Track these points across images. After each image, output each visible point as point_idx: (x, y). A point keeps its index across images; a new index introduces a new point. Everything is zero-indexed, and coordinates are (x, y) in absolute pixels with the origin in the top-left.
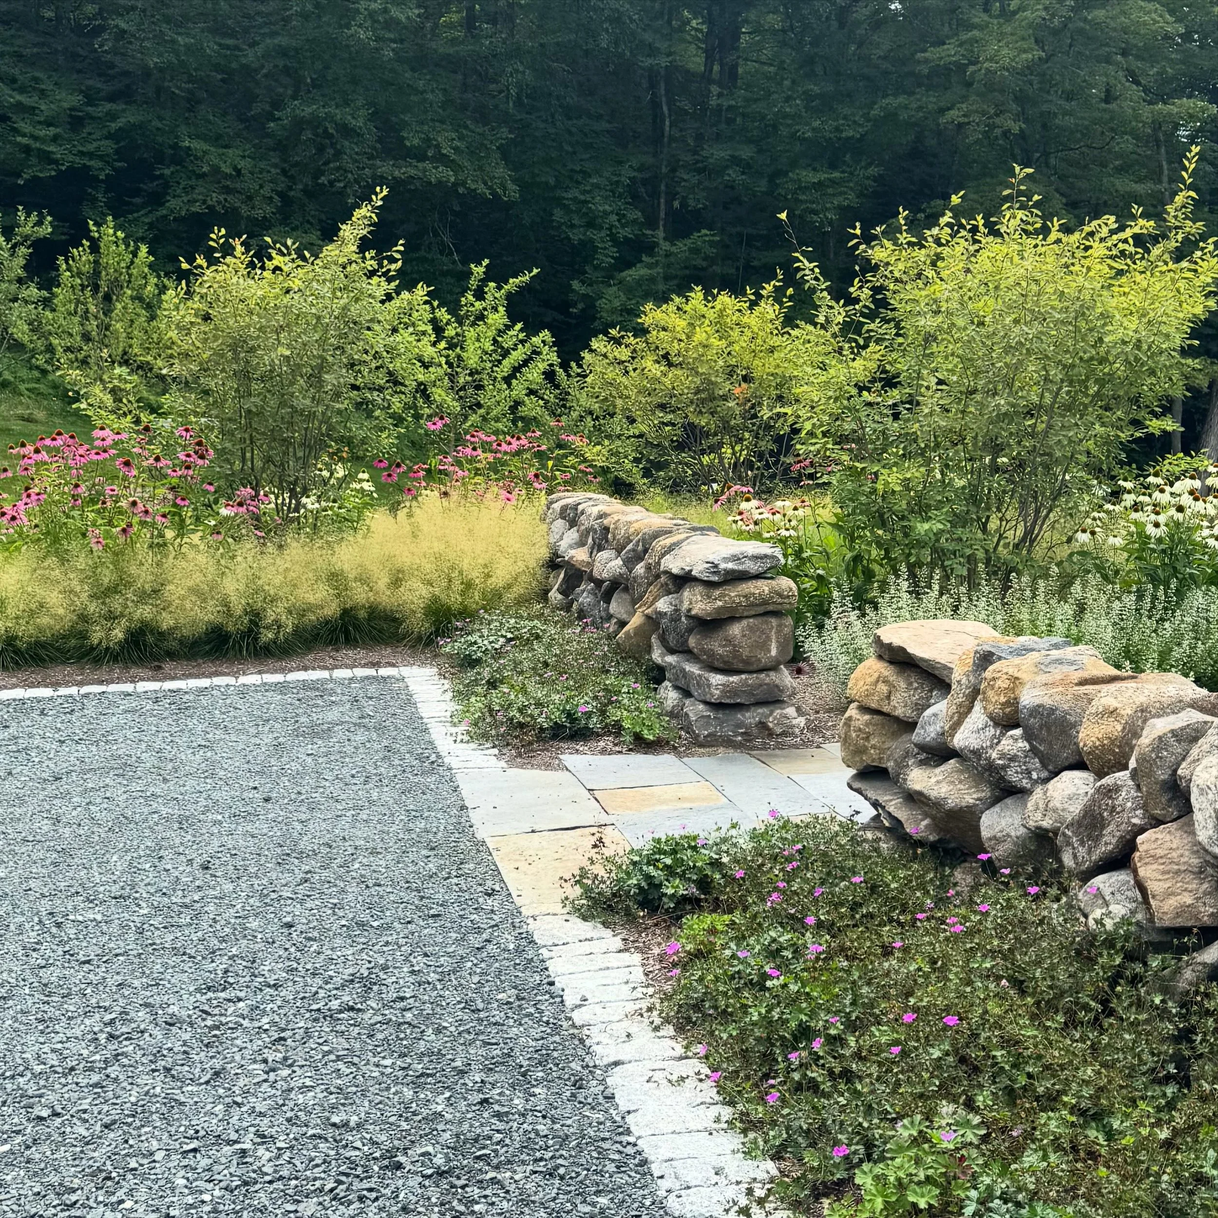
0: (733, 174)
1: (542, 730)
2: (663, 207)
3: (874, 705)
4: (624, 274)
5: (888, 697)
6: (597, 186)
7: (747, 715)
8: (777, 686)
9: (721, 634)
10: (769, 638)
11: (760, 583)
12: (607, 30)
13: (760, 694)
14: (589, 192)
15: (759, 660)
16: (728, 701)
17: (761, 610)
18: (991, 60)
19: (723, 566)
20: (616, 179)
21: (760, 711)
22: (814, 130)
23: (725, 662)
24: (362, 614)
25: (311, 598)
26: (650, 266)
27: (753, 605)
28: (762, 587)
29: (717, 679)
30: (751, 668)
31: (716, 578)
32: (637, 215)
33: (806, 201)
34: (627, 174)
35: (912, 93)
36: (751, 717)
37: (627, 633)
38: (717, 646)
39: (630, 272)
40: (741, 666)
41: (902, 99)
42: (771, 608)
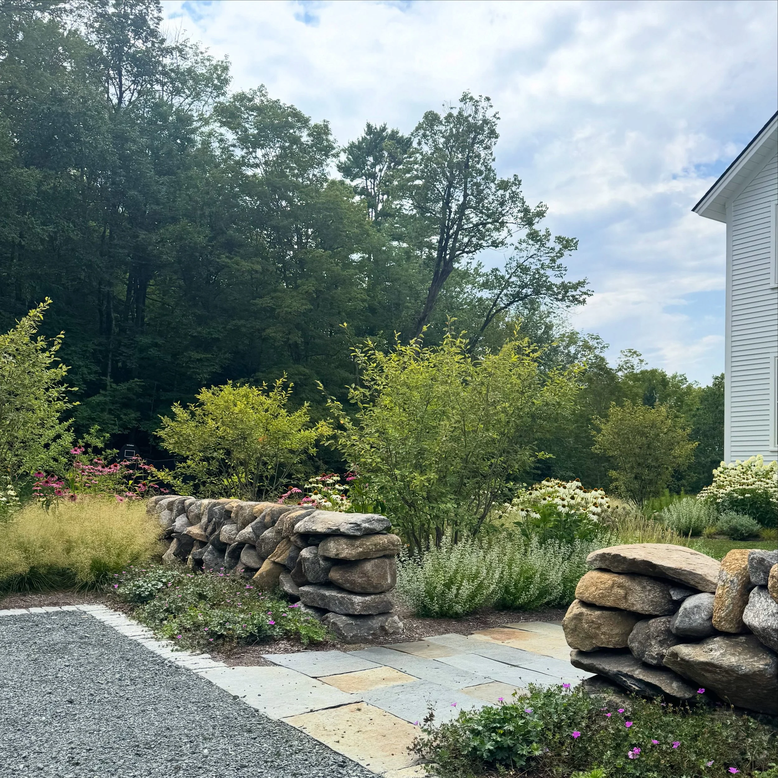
0: (153, 352)
1: (240, 638)
2: (110, 366)
3: (609, 604)
4: (90, 399)
5: (625, 597)
6: (75, 352)
7: (374, 621)
8: (390, 602)
9: (358, 569)
10: (386, 572)
11: (381, 536)
12: (84, 270)
13: (381, 608)
14: (70, 354)
15: (382, 586)
16: (365, 613)
17: (382, 554)
18: (288, 307)
19: (364, 525)
20: (85, 349)
21: (380, 619)
22: (198, 332)
23: (362, 588)
24: (42, 571)
25: (11, 559)
26: (105, 396)
27: (378, 551)
28: (383, 539)
29: (357, 599)
30: (377, 591)
31: (359, 533)
32: (98, 369)
33: (193, 368)
34: (91, 347)
35: (247, 320)
36: (376, 623)
37: (261, 575)
38: (356, 577)
39: (93, 398)
40: (372, 590)
41: (242, 322)
42: (387, 552)
